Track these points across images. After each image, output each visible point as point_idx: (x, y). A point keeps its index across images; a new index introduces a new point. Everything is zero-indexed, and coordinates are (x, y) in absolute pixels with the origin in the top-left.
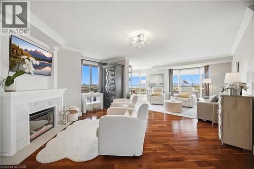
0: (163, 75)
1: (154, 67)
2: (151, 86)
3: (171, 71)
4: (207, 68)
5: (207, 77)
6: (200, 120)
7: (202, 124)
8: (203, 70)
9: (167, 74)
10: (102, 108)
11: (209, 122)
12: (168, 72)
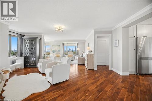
0: (59, 45)
1: (55, 41)
2: (53, 52)
3: (63, 44)
4: (78, 44)
5: (78, 48)
6: (79, 64)
7: (79, 66)
8: (76, 44)
9: (62, 45)
10: (23, 67)
11: (82, 64)
12: (62, 44)
